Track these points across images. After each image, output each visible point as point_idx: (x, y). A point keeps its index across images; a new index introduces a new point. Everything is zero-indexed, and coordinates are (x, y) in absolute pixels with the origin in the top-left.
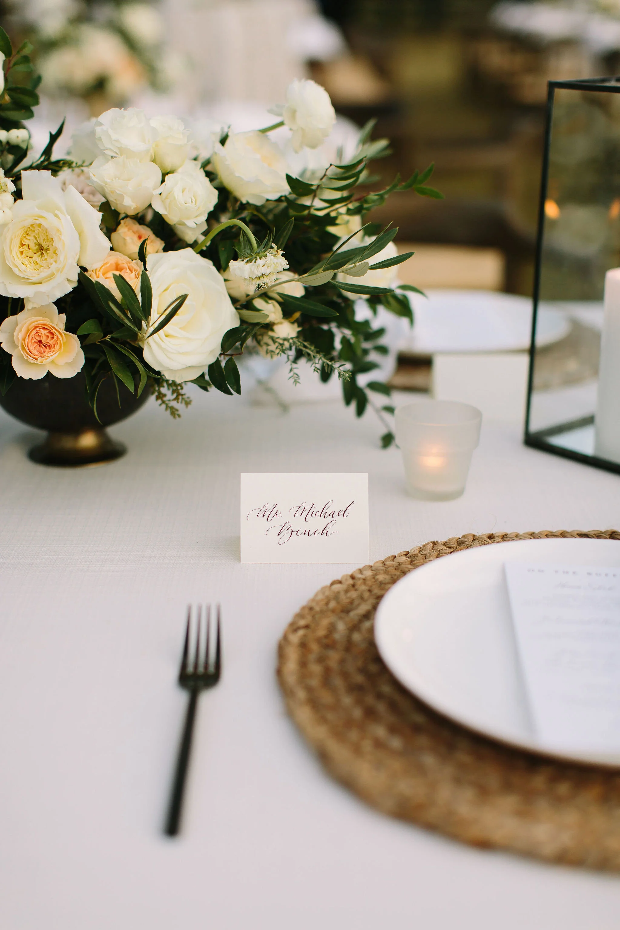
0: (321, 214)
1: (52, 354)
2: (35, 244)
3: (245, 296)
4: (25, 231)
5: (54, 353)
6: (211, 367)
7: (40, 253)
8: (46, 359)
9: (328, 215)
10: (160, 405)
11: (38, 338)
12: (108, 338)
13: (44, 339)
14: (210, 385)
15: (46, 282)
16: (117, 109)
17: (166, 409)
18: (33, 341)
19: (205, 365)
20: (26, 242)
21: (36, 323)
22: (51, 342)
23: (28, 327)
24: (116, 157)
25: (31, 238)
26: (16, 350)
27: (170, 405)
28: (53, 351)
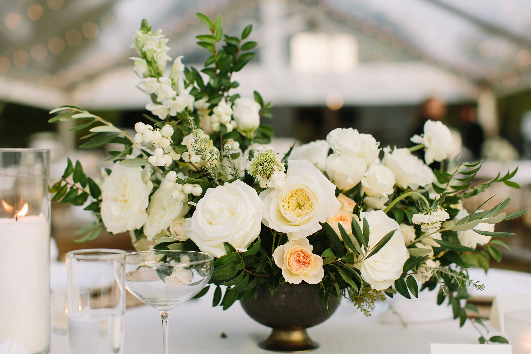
0: (451, 195)
1: (307, 268)
2: (296, 202)
3: (410, 241)
4: (292, 194)
5: (308, 267)
6: (396, 282)
7: (299, 207)
8: (303, 271)
9: (455, 196)
10: (357, 308)
11: (298, 258)
12: (339, 260)
13: (302, 259)
14: (395, 293)
15: (304, 224)
16: (341, 129)
17: (361, 311)
18: (295, 260)
19: (392, 281)
20: (291, 201)
21: (297, 249)
22: (307, 261)
23: (291, 252)
24: (341, 155)
25: (294, 198)
26: (284, 266)
27: (364, 308)
28: (308, 266)
